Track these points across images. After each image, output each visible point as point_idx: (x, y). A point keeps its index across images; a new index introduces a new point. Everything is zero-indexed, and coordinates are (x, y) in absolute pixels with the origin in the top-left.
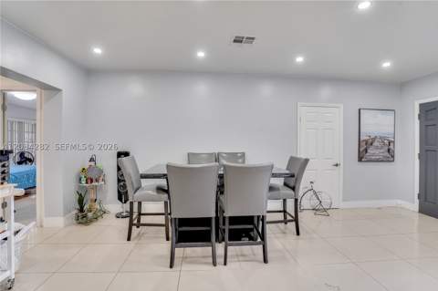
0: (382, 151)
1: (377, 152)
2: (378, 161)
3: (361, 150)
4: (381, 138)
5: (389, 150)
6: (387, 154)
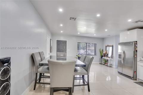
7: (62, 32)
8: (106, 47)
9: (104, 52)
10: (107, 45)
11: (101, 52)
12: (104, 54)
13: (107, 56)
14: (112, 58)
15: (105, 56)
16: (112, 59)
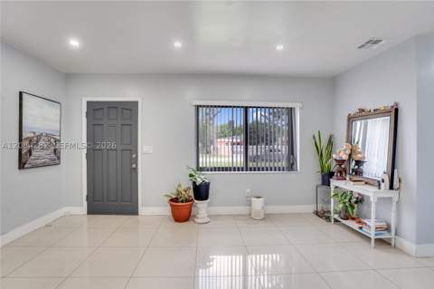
0: (48, 152)
1: (43, 153)
2: (44, 165)
3: (23, 152)
4: (47, 135)
5: (55, 150)
6: (53, 156)
7: (74, 43)
8: (351, 119)
9: (341, 152)
10: (354, 110)
11: (324, 149)
12: (341, 162)
13: (358, 172)
14: (391, 187)
15: (342, 173)
16: (393, 194)
